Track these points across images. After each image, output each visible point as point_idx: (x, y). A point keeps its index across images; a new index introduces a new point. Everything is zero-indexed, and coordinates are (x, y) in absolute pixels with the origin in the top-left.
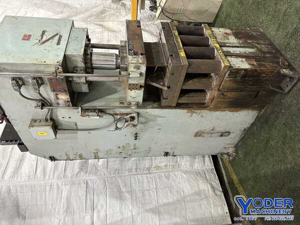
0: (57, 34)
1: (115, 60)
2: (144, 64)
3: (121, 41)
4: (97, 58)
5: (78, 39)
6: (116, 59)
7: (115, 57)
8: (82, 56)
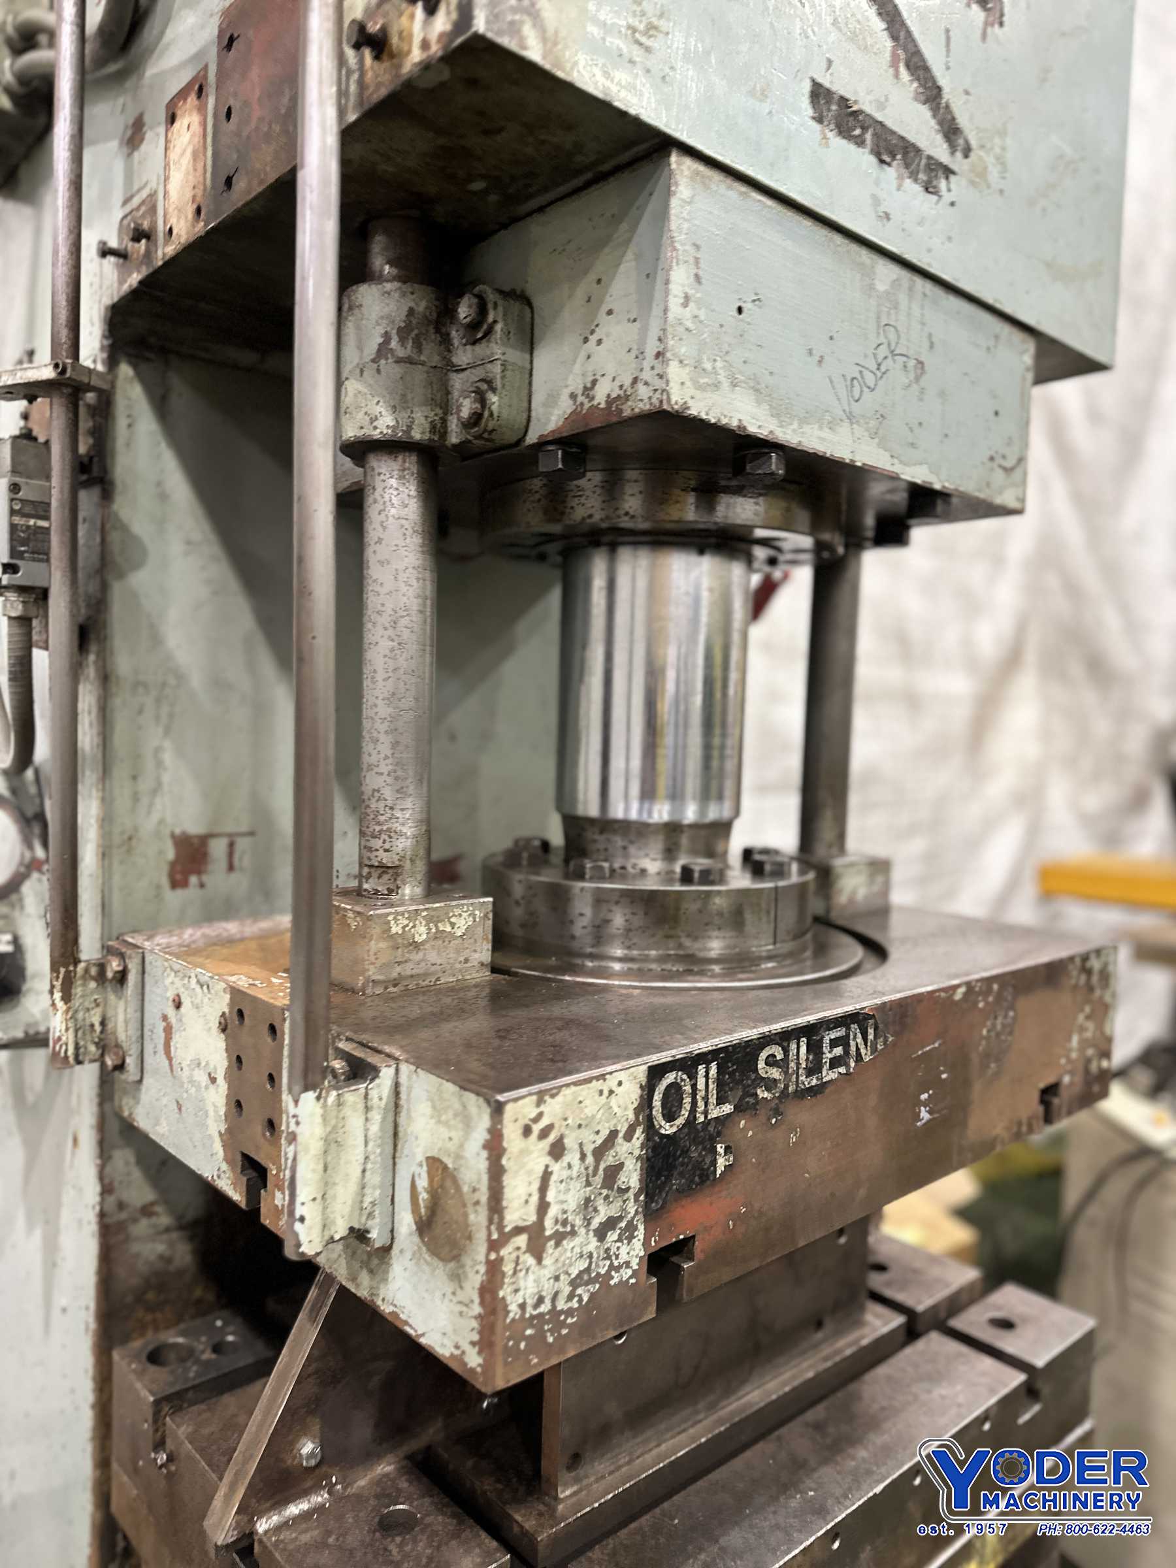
0: (951, 131)
1: (661, 813)
2: (485, 1343)
3: (880, 867)
4: (677, 613)
5: (898, 376)
6: (673, 829)
7: (690, 814)
8: (643, 400)
